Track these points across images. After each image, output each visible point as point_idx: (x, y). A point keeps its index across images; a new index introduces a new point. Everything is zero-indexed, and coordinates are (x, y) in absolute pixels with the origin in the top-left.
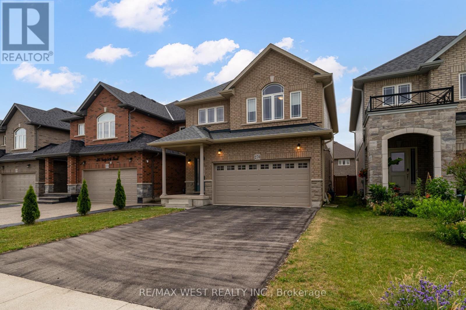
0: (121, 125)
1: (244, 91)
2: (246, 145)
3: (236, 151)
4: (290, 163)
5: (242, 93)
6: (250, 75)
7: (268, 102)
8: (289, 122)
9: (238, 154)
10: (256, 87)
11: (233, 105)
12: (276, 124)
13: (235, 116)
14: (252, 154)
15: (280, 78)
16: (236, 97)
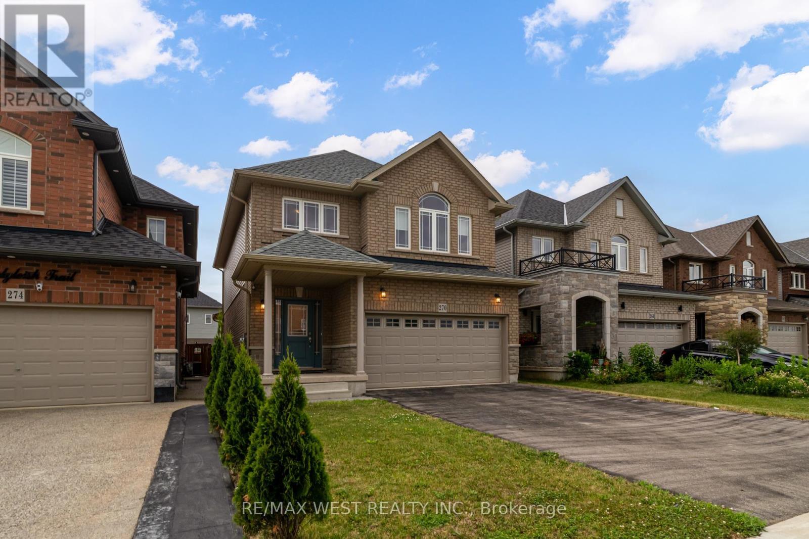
0: (61, 179)
1: (391, 190)
2: (426, 286)
3: (409, 294)
4: (479, 320)
5: (388, 193)
6: (403, 168)
7: (427, 220)
8: (458, 259)
9: (413, 300)
10: (412, 191)
11: (372, 209)
12: (440, 257)
13: (377, 231)
14: (434, 301)
15: (446, 190)
16: (378, 197)
